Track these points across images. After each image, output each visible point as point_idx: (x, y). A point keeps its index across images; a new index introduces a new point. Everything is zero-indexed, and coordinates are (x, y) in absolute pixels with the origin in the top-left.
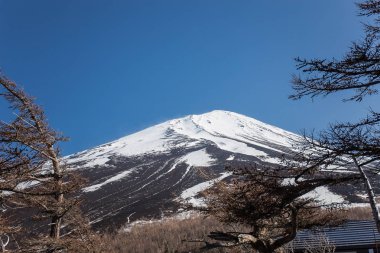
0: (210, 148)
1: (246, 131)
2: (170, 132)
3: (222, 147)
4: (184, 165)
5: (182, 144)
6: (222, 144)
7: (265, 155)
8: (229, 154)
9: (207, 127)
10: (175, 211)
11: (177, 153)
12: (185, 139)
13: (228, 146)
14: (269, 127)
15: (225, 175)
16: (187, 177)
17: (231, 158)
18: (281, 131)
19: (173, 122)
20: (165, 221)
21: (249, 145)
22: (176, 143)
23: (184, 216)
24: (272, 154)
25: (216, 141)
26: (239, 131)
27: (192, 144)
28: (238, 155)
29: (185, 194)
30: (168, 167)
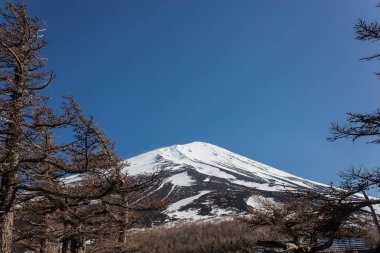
0: (191, 171)
1: (219, 159)
2: (159, 158)
3: (200, 171)
4: (170, 185)
5: (168, 168)
6: (200, 168)
7: (234, 178)
8: (205, 176)
9: (188, 154)
10: (163, 222)
11: (164, 174)
12: (171, 164)
13: (205, 171)
14: (237, 156)
15: (203, 193)
16: (172, 194)
17: (207, 180)
18: (246, 159)
19: (162, 150)
20: (154, 229)
21: (221, 170)
22: (164, 167)
23: (170, 225)
24: (240, 177)
25: (196, 166)
26: (213, 158)
27: (177, 168)
28: (213, 178)
29: (171, 208)
30: (157, 186)
